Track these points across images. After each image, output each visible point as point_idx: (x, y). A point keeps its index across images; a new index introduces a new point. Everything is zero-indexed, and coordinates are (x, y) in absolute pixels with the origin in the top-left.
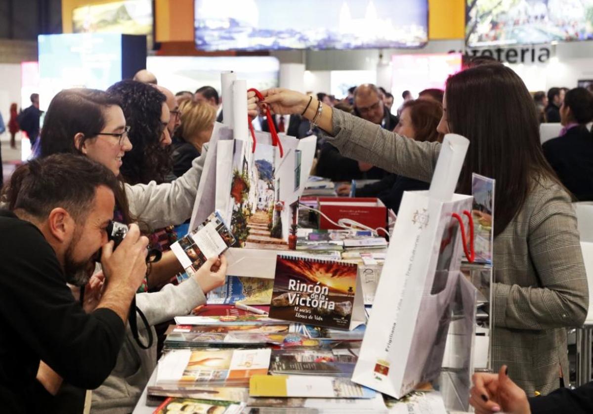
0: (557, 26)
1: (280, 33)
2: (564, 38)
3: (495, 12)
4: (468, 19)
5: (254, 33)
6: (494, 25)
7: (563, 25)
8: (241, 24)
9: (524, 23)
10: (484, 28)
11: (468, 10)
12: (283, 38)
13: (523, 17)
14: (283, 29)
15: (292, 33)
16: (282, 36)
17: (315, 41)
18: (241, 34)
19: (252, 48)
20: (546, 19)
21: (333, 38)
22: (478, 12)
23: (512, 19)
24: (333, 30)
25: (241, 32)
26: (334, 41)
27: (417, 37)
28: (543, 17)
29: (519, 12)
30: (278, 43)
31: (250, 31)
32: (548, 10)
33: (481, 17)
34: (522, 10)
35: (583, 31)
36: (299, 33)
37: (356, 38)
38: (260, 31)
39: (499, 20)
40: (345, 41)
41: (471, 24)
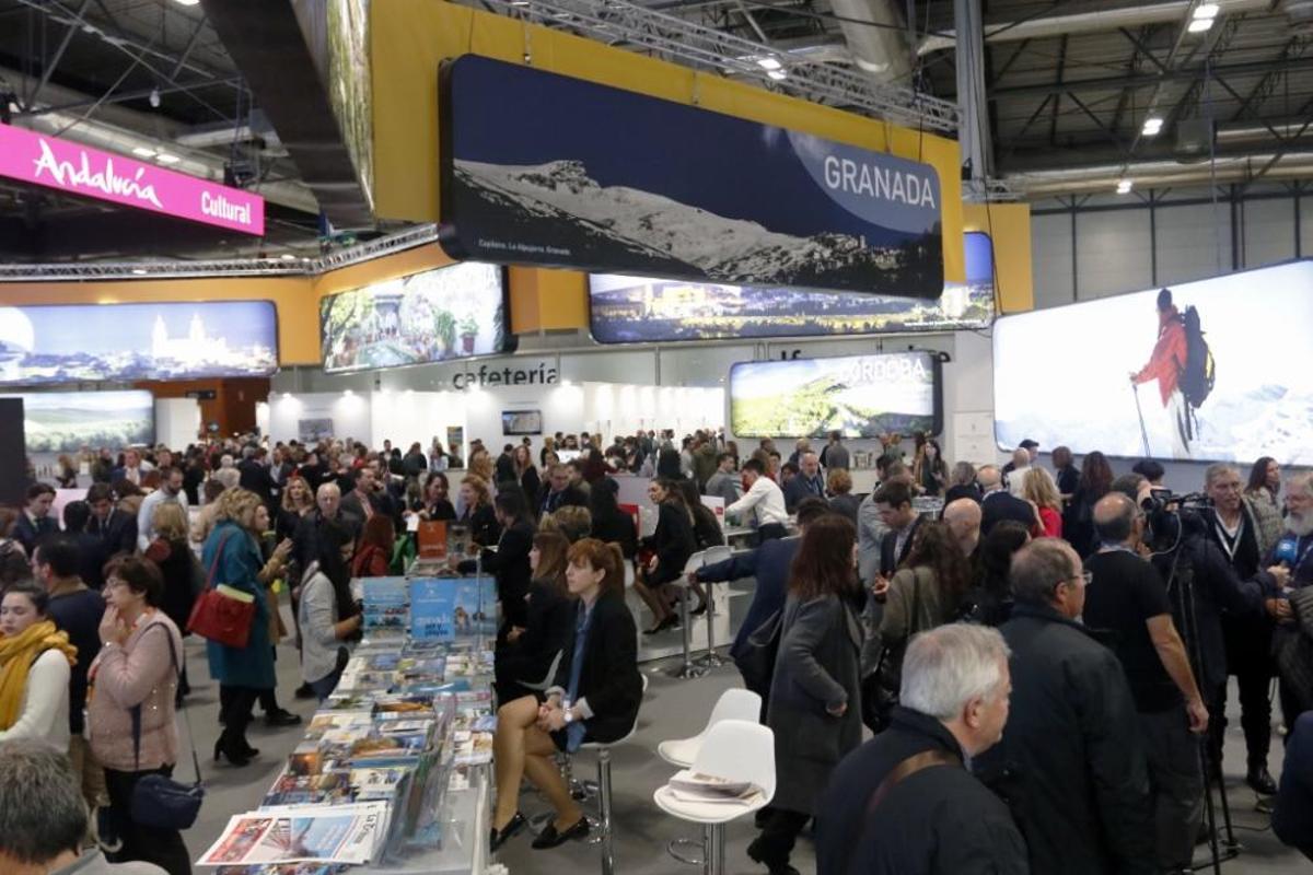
0: (409, 343)
1: (68, 359)
2: (416, 359)
3: (348, 325)
4: (323, 335)
5: (30, 360)
6: (348, 342)
7: (415, 341)
8: (9, 349)
9: (376, 341)
10: (338, 348)
11: (323, 322)
12: (71, 367)
13: (375, 331)
14: (71, 353)
15: (84, 359)
16: (70, 363)
17: (118, 369)
18: (9, 363)
19: (26, 380)
20: (398, 334)
21: (143, 364)
22: (332, 325)
23: (364, 335)
24: (143, 353)
25: (9, 359)
26: (146, 369)
27: (262, 361)
28: (394, 330)
29: (371, 325)
30: (65, 373)
31: (22, 357)
32: (399, 320)
33: (335, 333)
34: (374, 321)
35: (435, 349)
36: (94, 359)
37: (177, 365)
38: (38, 357)
39: (351, 336)
40: (162, 368)
41: (326, 342)
